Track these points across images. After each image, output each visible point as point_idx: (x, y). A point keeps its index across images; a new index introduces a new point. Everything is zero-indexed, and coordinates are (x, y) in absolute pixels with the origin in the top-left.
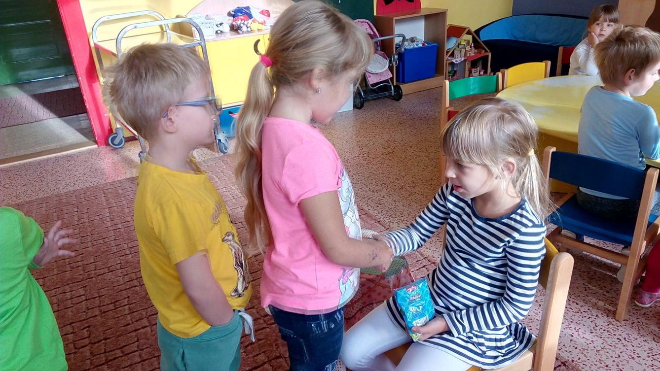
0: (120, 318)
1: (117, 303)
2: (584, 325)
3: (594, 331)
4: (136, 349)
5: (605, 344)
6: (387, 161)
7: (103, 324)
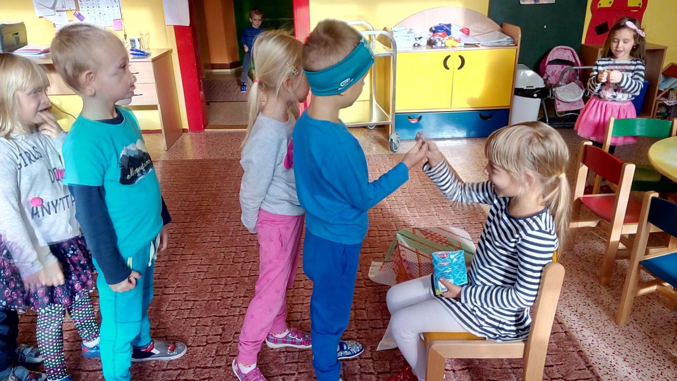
2: (648, 370)
3: (656, 377)
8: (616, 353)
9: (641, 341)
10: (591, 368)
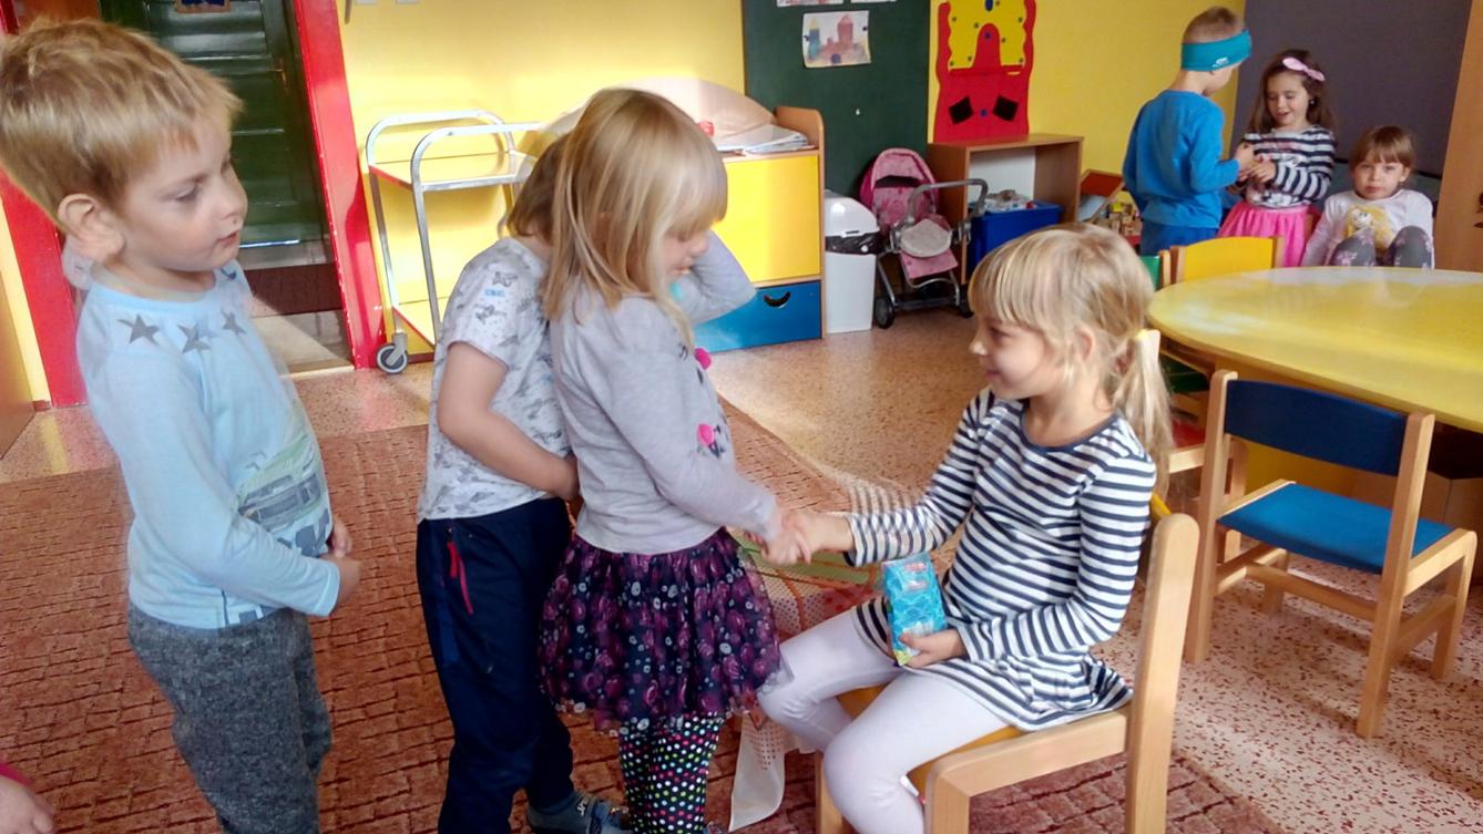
0: (367, 658)
1: (364, 633)
2: (1287, 739)
3: (1305, 750)
4: (391, 709)
5: (1325, 775)
6: (928, 425)
7: (335, 665)
8: (1215, 719)
9: (1247, 687)
10: (1186, 764)
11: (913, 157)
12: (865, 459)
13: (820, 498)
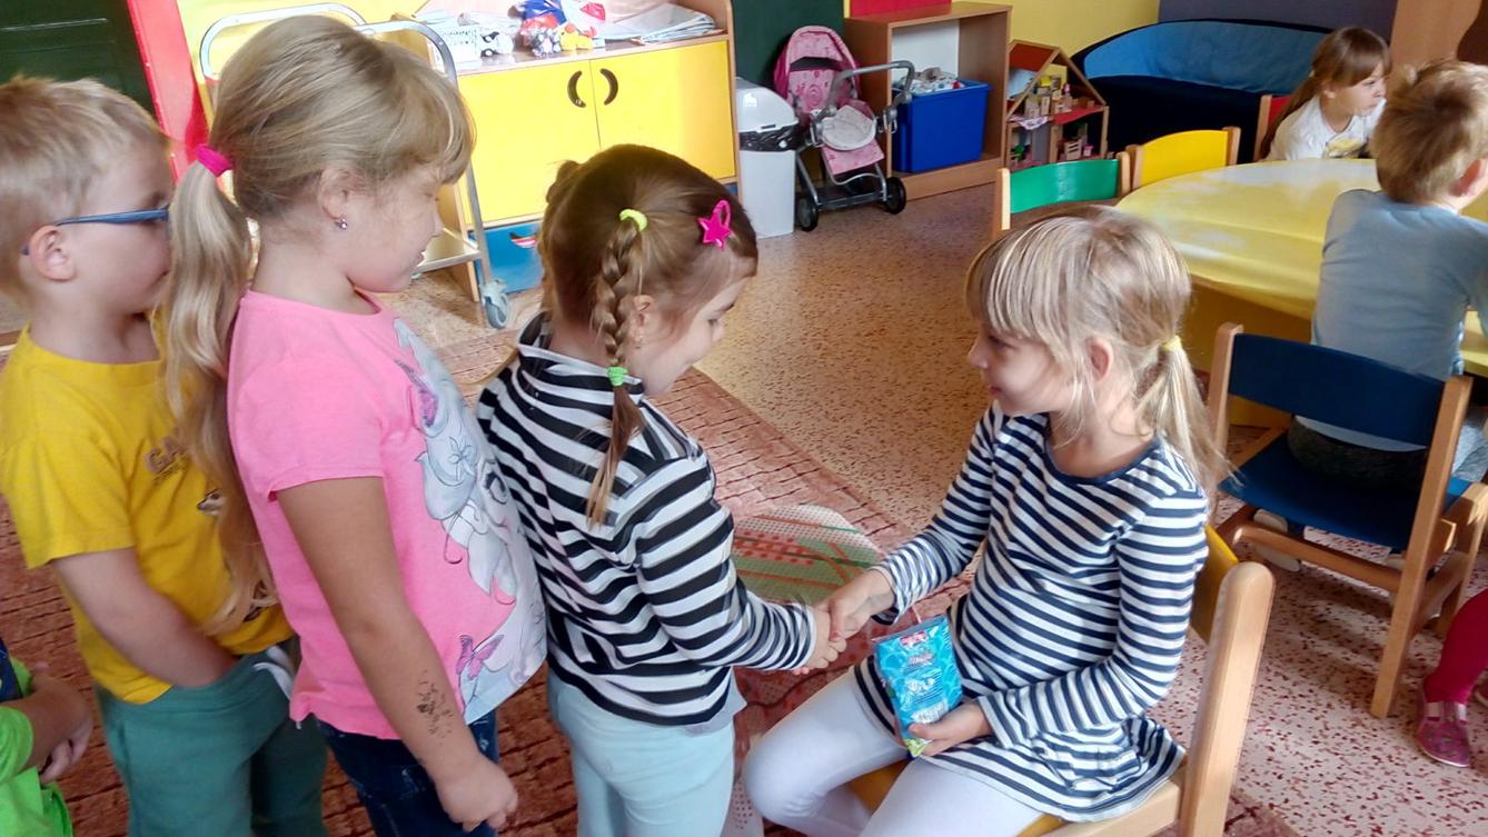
2: (1299, 726)
3: (1320, 739)
5: (1344, 770)
6: (868, 351)
11: (829, 34)
12: (804, 397)
13: (761, 451)
